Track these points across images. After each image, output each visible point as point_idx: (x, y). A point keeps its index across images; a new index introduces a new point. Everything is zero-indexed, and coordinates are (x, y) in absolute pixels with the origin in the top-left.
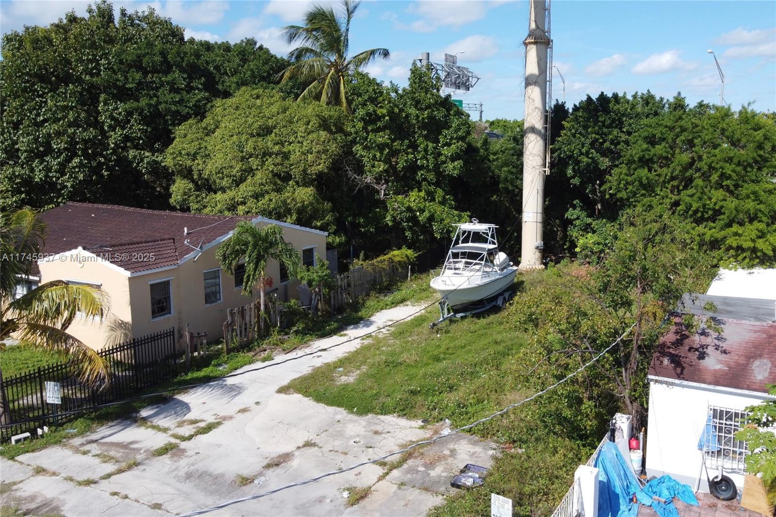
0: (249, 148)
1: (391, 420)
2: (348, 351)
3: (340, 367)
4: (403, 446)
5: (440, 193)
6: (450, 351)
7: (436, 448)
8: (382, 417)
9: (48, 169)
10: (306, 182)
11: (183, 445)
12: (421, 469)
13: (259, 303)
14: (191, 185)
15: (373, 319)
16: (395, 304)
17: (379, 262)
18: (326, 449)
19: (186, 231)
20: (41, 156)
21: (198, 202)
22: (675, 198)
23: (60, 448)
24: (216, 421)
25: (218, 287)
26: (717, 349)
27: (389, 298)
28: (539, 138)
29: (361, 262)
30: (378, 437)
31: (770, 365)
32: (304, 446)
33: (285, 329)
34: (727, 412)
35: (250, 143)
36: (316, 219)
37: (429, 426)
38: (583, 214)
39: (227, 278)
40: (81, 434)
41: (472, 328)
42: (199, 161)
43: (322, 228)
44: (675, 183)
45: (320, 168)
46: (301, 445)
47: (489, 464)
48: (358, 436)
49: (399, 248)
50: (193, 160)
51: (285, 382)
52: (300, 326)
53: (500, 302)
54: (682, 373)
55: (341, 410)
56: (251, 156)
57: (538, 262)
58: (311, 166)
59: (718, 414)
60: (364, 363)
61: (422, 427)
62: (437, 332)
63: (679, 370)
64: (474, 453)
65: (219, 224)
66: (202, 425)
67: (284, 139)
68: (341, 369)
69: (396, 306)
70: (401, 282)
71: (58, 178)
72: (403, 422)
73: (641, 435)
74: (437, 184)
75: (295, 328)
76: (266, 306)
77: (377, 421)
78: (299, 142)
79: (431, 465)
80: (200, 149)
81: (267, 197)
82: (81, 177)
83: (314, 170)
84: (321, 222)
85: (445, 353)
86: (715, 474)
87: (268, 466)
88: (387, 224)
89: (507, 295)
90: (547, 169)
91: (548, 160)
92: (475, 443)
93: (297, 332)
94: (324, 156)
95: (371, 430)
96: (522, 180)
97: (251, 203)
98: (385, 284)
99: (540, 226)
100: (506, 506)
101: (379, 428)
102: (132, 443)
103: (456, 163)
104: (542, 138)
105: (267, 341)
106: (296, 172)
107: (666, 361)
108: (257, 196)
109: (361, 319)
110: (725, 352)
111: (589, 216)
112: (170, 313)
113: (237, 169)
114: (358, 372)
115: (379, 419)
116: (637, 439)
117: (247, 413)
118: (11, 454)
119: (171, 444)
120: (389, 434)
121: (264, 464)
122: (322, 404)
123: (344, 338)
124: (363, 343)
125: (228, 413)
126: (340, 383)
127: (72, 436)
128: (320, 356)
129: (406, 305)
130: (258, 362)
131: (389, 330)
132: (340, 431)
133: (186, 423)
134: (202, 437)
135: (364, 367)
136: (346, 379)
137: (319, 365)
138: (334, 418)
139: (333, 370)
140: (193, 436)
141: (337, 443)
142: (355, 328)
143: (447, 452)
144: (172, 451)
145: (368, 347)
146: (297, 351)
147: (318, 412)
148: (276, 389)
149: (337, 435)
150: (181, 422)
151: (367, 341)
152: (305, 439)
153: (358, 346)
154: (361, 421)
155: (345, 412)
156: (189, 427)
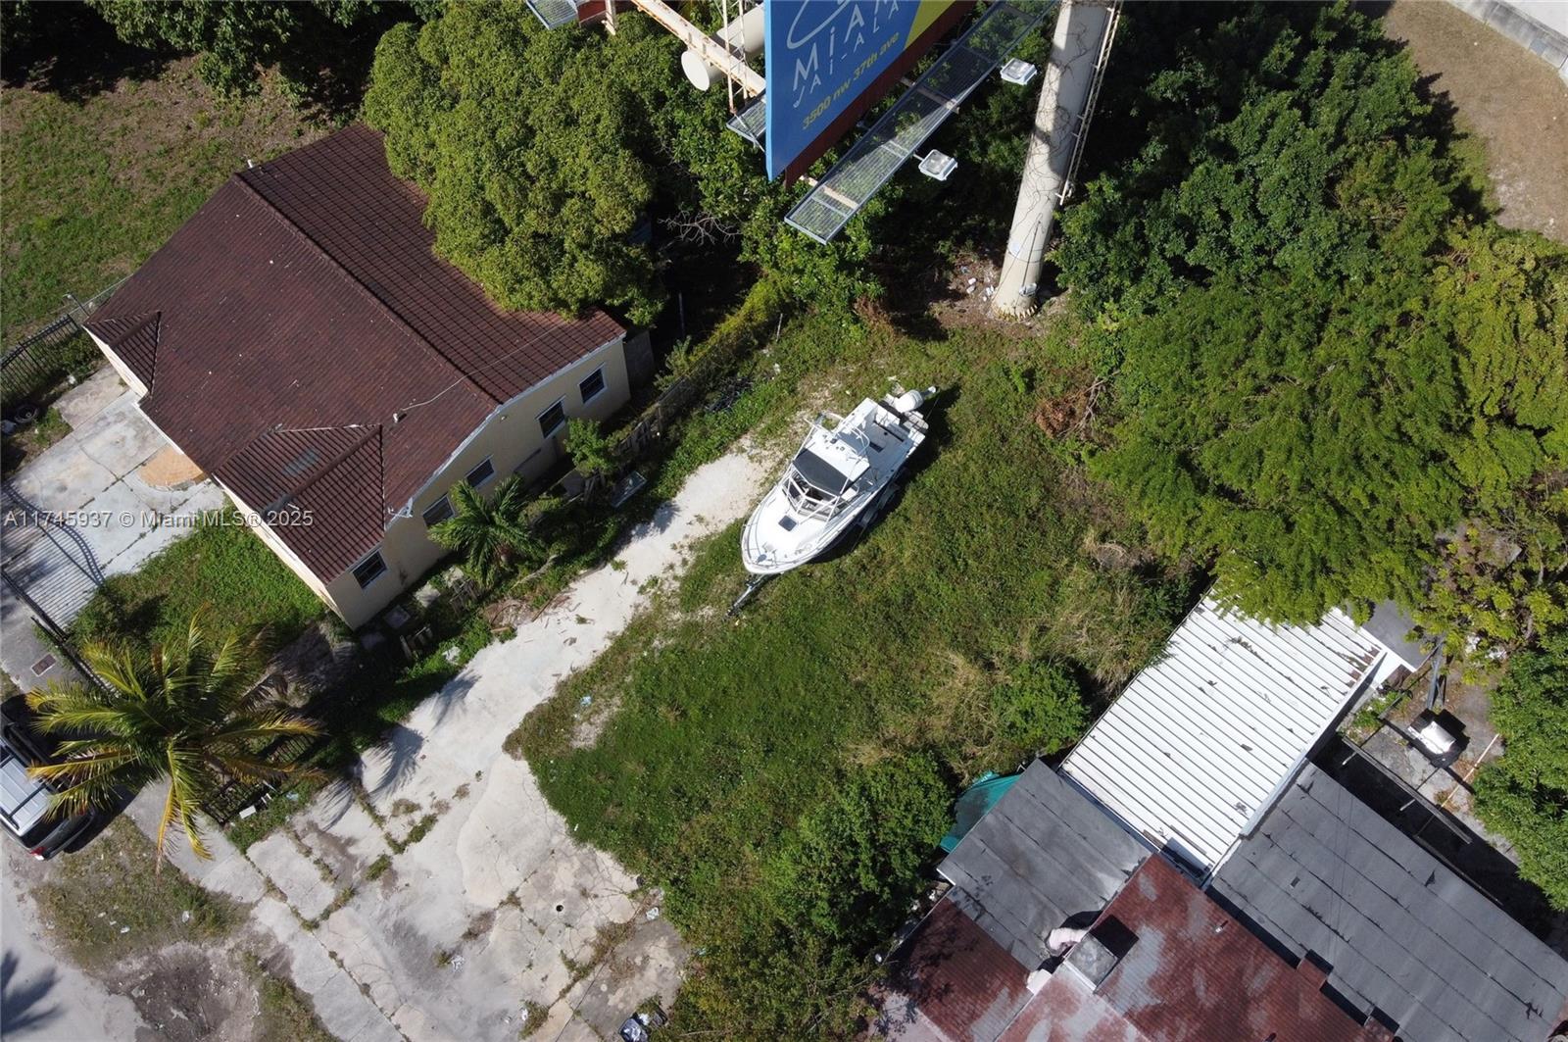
1: (606, 859)
3: (588, 691)
4: (602, 932)
7: (630, 946)
8: (600, 854)
11: (396, 861)
12: (604, 988)
15: (678, 498)
16: (725, 443)
18: (526, 917)
23: (285, 835)
24: (431, 811)
27: (721, 425)
30: (582, 903)
32: (508, 900)
37: (640, 893)
40: (303, 804)
46: (505, 898)
48: (564, 893)
51: (517, 720)
55: (562, 820)
60: (620, 684)
61: (633, 894)
64: (664, 970)
66: (418, 817)
69: (724, 453)
72: (617, 876)
77: (591, 863)
79: (614, 984)
87: (468, 935)
93: (556, 562)
95: (580, 884)
101: (587, 881)
105: (508, 591)
109: (659, 499)
112: (382, 571)
114: (606, 712)
115: (595, 858)
117: (465, 800)
118: (242, 840)
119: (384, 858)
120: (595, 901)
121: (464, 929)
122: (545, 801)
123: (619, 575)
124: (637, 607)
125: (445, 793)
126: (578, 744)
127: (294, 809)
128: (573, 641)
129: (742, 450)
130: (496, 642)
131: (685, 562)
132: (549, 878)
133: (402, 808)
134: (414, 848)
135: (617, 700)
136: (586, 735)
137: (565, 673)
138: (549, 841)
139: (578, 699)
140: (406, 843)
141: (540, 905)
142: (643, 534)
143: (638, 960)
144: (385, 873)
145: (640, 628)
146: (550, 610)
147: (537, 820)
148: (503, 739)
149: (544, 886)
150: (397, 805)
151: (645, 601)
152: (511, 887)
153: (629, 614)
154: (575, 859)
155: (564, 828)
156: (404, 819)
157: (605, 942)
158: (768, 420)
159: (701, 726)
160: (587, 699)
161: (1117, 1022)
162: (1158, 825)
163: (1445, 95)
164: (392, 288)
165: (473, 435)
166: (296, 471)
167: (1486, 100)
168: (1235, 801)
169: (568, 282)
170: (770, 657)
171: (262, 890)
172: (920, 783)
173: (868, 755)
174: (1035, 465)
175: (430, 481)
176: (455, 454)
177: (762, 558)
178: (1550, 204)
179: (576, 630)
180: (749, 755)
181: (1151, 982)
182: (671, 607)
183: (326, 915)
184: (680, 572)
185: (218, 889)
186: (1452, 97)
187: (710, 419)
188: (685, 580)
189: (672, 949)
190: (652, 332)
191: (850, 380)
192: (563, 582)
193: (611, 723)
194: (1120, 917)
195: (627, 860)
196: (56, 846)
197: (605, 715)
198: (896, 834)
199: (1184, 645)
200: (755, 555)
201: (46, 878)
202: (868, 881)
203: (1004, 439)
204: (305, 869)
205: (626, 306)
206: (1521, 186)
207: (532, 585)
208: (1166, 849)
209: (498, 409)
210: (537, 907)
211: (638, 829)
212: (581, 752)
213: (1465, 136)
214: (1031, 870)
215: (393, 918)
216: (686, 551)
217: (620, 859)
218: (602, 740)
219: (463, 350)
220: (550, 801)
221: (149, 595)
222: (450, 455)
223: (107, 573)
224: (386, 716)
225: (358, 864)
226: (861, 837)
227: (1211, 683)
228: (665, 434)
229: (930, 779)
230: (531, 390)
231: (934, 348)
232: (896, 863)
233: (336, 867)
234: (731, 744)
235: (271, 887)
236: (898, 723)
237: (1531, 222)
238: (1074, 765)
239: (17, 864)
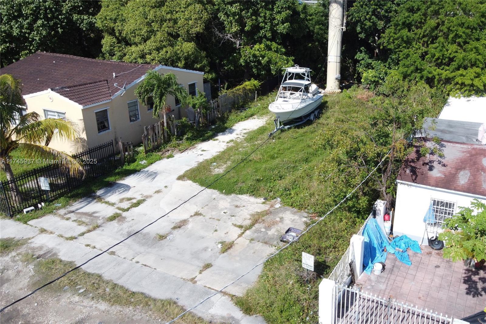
0: (151, 16)
1: (245, 197)
2: (219, 151)
3: (214, 162)
4: (253, 215)
5: (274, 45)
6: (281, 152)
7: (272, 217)
8: (240, 196)
9: (21, 27)
10: (189, 40)
11: (124, 214)
12: (263, 230)
13: (163, 122)
14: (114, 40)
15: (234, 128)
16: (247, 118)
17: (236, 90)
18: (207, 217)
19: (114, 75)
20: (15, 18)
21: (120, 51)
22: (424, 49)
23: (52, 216)
24: (142, 199)
25: (137, 111)
26: (439, 163)
27: (243, 114)
28: (339, 7)
29: (225, 91)
30: (238, 209)
31: (469, 174)
32: (195, 215)
33: (180, 136)
34: (442, 202)
35: (152, 12)
36: (197, 63)
37: (268, 202)
38: (367, 56)
39: (142, 107)
40: (64, 207)
41: (295, 135)
42: (118, 23)
43: (200, 70)
44: (426, 39)
45: (198, 29)
46: (193, 214)
47: (302, 227)
48: (226, 208)
49: (249, 80)
50: (115, 23)
51: (182, 173)
52: (189, 135)
53: (312, 117)
54: (415, 179)
55: (216, 191)
56: (153, 22)
57: (337, 88)
58: (191, 28)
59: (436, 203)
60: (229, 159)
61: (264, 203)
62: (273, 139)
63: (414, 177)
64: (294, 220)
65: (135, 70)
66: (134, 201)
67: (172, 10)
68: (215, 164)
69: (248, 119)
70: (251, 102)
71: (29, 34)
72: (252, 199)
73: (391, 213)
74: (272, 39)
75: (186, 136)
76: (167, 123)
77: (237, 199)
78: (182, 11)
79: (268, 228)
80: (118, 15)
81: (164, 49)
82: (44, 33)
83: (194, 30)
84: (200, 65)
85: (278, 153)
86: (432, 235)
87: (174, 228)
88: (241, 64)
89: (316, 113)
90: (344, 27)
91: (345, 21)
92: (294, 213)
93: (187, 139)
94: (199, 22)
95: (234, 205)
96: (327, 34)
97: (154, 54)
98: (241, 104)
99: (338, 65)
100: (311, 259)
101: (238, 204)
102: (94, 213)
103: (285, 25)
104: (341, 6)
105: (169, 145)
106: (182, 32)
107: (408, 171)
108: (158, 49)
109: (226, 128)
110: (444, 165)
111: (370, 58)
112: (109, 129)
113: (144, 31)
114: (225, 166)
115: (238, 197)
116: (389, 214)
117: (160, 193)
119: (117, 214)
120: (244, 208)
121: (172, 226)
122: (204, 187)
123: (216, 141)
124: (228, 146)
125: (149, 193)
126: (215, 173)
127: (58, 208)
128: (202, 154)
129: (255, 118)
130: (165, 159)
131: (243, 136)
132: (216, 206)
133: (125, 199)
134: (134, 209)
135: (229, 162)
136: (218, 171)
137: (201, 161)
138: (211, 197)
139: (210, 164)
140: (129, 208)
141: (214, 213)
142: (222, 134)
143: (278, 219)
144: (118, 218)
145: (231, 148)
146: (188, 151)
147: (202, 193)
148: (176, 178)
149: (214, 208)
150: (122, 199)
151: (230, 144)
152: (195, 211)
153: (225, 147)
154: (227, 199)
155: (218, 192)
156: (126, 202)
157: (256, 218)
182: (243, 143)
187: (239, 114)
188: (245, 139)
192: (192, 145)
193: (229, 167)
195: (255, 195)
204: (67, 224)
207: (178, 145)
212: (217, 175)
215: (127, 230)
217: (251, 195)
218: (226, 171)
220: (207, 187)
222: (141, 77)
225: (101, 218)
230: (173, 68)
235: (43, 231)
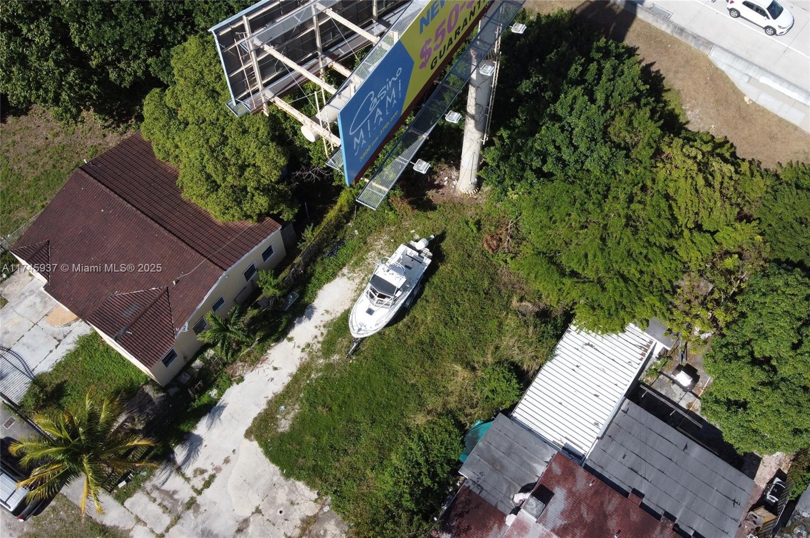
1: (301, 485)
2: (291, 371)
3: (283, 403)
4: (303, 521)
7: (317, 526)
8: (297, 483)
11: (199, 499)
15: (315, 302)
16: (335, 272)
18: (265, 519)
23: (141, 493)
24: (213, 473)
30: (292, 508)
37: (319, 500)
40: (149, 476)
46: (254, 510)
48: (283, 504)
51: (250, 422)
53: (408, 303)
55: (277, 468)
60: (298, 398)
61: (316, 500)
66: (207, 476)
69: (335, 277)
72: (307, 492)
75: (258, 337)
77: (294, 488)
87: (238, 531)
93: (260, 340)
95: (290, 499)
101: (294, 499)
102: (174, 492)
105: (238, 359)
109: (306, 306)
112: (177, 356)
114: (292, 413)
115: (295, 485)
117: (229, 464)
118: (121, 498)
119: (192, 498)
120: (298, 506)
121: (236, 528)
122: (268, 460)
123: (291, 344)
124: (301, 359)
125: (219, 462)
126: (280, 430)
127: (145, 479)
128: (272, 379)
129: (344, 275)
130: (235, 384)
131: (322, 334)
132: (274, 498)
133: (198, 472)
134: (206, 492)
135: (297, 406)
136: (284, 425)
137: (270, 396)
138: (272, 480)
139: (278, 408)
140: (202, 490)
141: (271, 512)
142: (300, 322)
143: (322, 532)
144: (193, 506)
145: (304, 369)
146: (259, 365)
147: (265, 470)
148: (244, 432)
149: (272, 502)
150: (195, 471)
151: (305, 355)
152: (256, 504)
153: (298, 363)
154: (286, 487)
155: (279, 472)
156: (200, 478)
157: (305, 526)
158: (355, 258)
159: (339, 414)
160: (283, 407)
161: (548, 535)
162: (559, 437)
163: (658, 71)
164: (165, 218)
165: (213, 287)
166: (128, 314)
167: (676, 72)
168: (593, 422)
169: (251, 207)
170: (369, 376)
171: (135, 521)
172: (446, 431)
173: (420, 419)
174: (485, 267)
175: (195, 313)
176: (206, 298)
177: (360, 330)
178: (711, 118)
179: (273, 374)
180: (364, 426)
181: (562, 513)
182: (318, 357)
183: (167, 530)
184: (321, 339)
185: (112, 525)
186: (661, 72)
187: (326, 261)
188: (323, 343)
189: (337, 525)
190: (294, 224)
191: (392, 234)
192: (264, 351)
193: (296, 418)
194: (545, 485)
195: (311, 484)
196: (29, 514)
197: (292, 415)
198: (438, 457)
199: (563, 349)
200: (356, 328)
201: (25, 530)
202: (427, 482)
203: (469, 256)
204: (154, 508)
205: (280, 213)
206: (697, 111)
207: (249, 354)
208: (564, 448)
209: (224, 274)
210: (270, 513)
211: (314, 468)
212: (283, 434)
213: (669, 90)
214: (503, 466)
215: (200, 527)
216: (322, 328)
217: (308, 484)
218: (292, 427)
219: (203, 245)
220: (270, 460)
221: (59, 381)
222: (203, 299)
223: (35, 373)
224: (184, 428)
225: (180, 503)
226: (421, 460)
227: (577, 366)
228: (305, 271)
229: (451, 428)
230: (239, 261)
231: (431, 214)
232: (439, 471)
233: (169, 505)
234: (355, 421)
235: (138, 520)
236: (434, 402)
237: (703, 128)
238: (518, 413)
239: (9, 525)
